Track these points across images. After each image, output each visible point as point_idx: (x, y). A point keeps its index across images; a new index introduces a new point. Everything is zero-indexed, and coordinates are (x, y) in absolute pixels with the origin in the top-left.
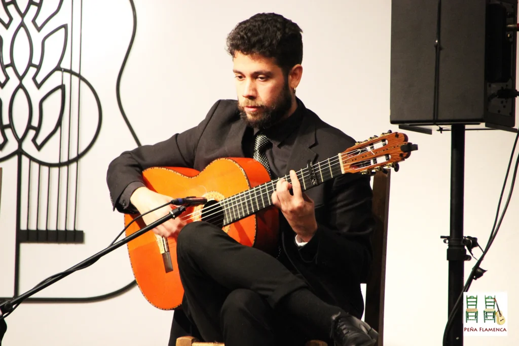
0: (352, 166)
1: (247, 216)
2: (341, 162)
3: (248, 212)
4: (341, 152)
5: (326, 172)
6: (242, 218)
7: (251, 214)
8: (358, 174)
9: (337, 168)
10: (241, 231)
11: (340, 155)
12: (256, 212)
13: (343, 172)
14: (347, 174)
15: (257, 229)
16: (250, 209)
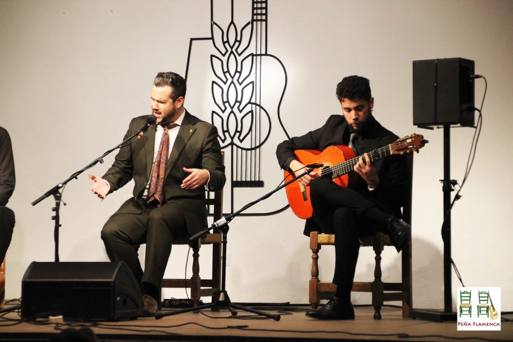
0: (396, 151)
1: (344, 174)
2: (390, 148)
3: (342, 173)
4: (390, 143)
5: (383, 153)
6: (342, 175)
7: (346, 173)
8: (399, 155)
9: (388, 151)
10: (341, 181)
11: (390, 145)
12: (349, 173)
13: (391, 153)
14: (393, 154)
15: (349, 181)
16: (345, 171)
